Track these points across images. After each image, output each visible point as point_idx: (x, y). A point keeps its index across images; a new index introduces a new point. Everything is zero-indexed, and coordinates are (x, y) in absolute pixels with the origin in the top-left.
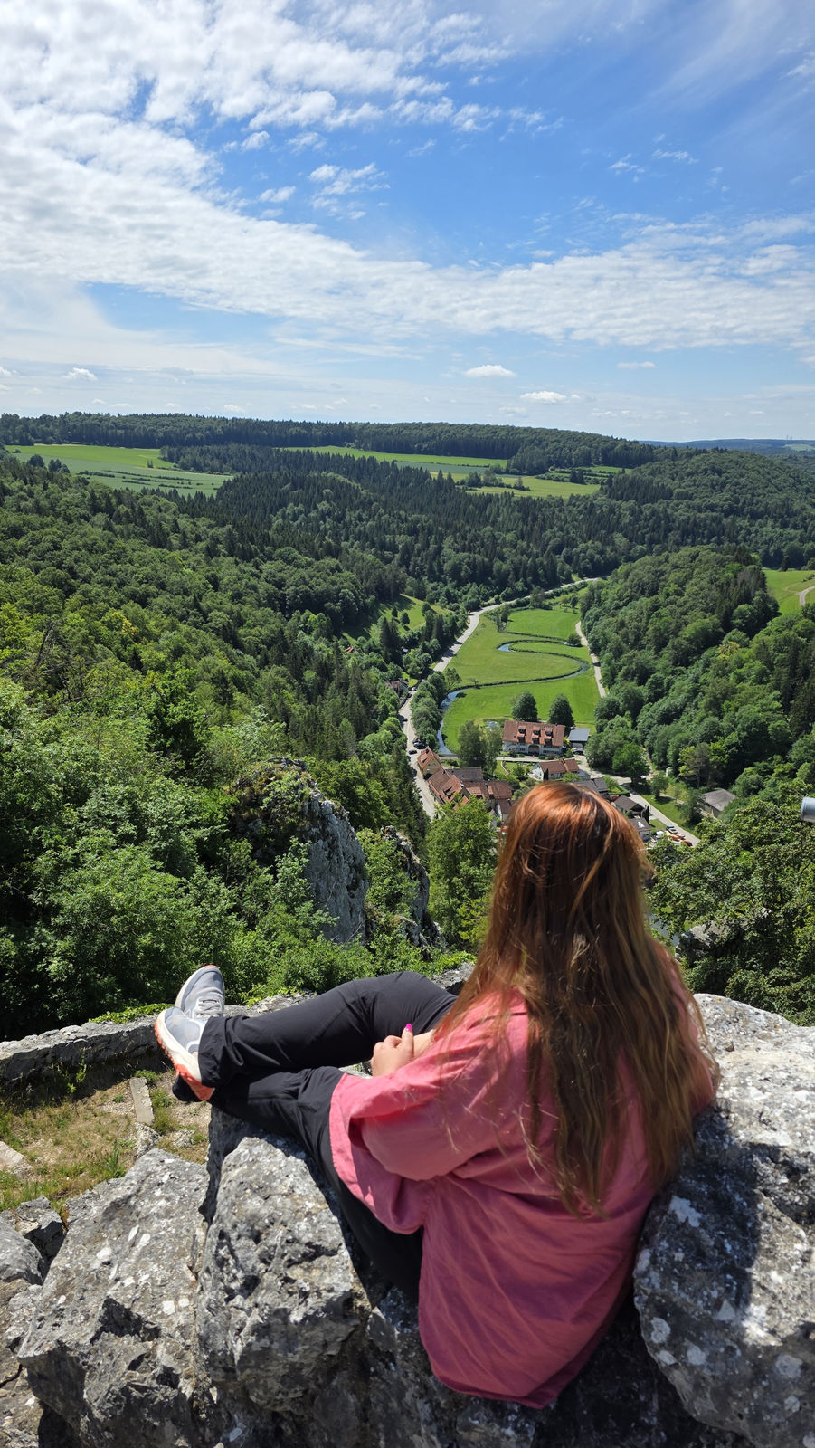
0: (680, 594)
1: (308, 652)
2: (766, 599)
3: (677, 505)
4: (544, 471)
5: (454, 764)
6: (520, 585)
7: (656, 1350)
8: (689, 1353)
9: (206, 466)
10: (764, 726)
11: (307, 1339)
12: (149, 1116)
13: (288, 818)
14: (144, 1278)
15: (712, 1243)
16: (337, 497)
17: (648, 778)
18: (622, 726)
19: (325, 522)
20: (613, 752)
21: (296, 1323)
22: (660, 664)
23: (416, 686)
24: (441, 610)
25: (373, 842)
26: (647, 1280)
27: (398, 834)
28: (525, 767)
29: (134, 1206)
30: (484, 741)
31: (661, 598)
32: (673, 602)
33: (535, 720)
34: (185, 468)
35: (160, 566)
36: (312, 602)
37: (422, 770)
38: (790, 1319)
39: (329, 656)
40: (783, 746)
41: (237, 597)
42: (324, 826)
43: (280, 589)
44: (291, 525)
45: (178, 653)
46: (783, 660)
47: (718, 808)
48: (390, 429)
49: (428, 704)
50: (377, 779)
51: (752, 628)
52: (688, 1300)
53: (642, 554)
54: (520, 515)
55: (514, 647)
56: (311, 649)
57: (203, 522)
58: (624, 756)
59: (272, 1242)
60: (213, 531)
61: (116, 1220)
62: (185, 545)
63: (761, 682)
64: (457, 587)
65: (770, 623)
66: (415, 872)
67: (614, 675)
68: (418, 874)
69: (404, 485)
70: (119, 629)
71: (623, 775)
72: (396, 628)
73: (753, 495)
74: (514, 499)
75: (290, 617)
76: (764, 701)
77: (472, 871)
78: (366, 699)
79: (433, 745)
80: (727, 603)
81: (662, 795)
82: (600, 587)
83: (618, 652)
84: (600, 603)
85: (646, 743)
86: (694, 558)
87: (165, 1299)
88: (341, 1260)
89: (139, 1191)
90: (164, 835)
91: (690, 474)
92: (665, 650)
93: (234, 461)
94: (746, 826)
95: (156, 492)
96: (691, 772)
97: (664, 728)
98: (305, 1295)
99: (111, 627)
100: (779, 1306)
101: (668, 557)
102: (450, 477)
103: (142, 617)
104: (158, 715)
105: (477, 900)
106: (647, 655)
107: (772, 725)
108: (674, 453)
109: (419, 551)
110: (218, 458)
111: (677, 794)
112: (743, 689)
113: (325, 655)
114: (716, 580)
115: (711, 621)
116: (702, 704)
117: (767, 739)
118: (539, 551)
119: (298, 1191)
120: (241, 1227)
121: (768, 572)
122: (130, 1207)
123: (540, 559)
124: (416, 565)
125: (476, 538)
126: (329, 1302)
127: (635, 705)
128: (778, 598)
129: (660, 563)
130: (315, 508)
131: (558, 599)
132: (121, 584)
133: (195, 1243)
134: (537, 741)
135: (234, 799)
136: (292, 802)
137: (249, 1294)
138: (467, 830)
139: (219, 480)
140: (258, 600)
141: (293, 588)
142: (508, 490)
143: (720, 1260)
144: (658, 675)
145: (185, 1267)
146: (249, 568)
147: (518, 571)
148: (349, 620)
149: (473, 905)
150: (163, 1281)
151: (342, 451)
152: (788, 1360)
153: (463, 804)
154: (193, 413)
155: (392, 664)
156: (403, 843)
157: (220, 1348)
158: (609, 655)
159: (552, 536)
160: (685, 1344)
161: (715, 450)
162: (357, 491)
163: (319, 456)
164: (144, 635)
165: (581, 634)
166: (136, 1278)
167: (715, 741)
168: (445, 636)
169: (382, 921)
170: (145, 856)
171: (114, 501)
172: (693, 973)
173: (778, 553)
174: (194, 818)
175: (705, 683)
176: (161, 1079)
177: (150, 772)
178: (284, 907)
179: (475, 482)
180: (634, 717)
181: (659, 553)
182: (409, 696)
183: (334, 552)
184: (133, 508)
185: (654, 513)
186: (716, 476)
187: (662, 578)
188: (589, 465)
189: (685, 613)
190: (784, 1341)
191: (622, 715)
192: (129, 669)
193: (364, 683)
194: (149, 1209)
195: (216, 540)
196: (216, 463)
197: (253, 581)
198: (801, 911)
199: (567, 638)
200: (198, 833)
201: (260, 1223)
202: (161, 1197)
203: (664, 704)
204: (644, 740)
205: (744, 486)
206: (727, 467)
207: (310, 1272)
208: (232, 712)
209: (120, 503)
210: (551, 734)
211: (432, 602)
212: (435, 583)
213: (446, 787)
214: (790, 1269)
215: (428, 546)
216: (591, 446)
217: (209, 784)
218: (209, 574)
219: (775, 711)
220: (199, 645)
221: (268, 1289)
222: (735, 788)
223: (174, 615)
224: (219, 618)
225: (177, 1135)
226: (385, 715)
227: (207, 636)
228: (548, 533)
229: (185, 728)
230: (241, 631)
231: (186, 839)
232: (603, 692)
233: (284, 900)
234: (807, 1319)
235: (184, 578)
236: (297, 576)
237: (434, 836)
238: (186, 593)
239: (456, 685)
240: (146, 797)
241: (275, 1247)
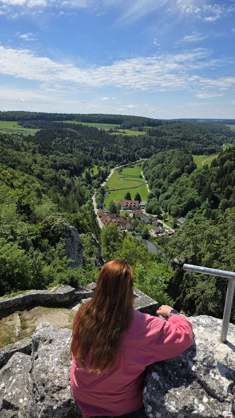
0: (170, 163)
1: (64, 181)
2: (193, 164)
3: (168, 137)
4: (131, 128)
5: (108, 213)
6: (125, 161)
7: (149, 414)
8: (157, 414)
9: (31, 126)
10: (193, 199)
11: (58, 413)
12: (19, 324)
13: (59, 232)
14: (14, 392)
15: (162, 385)
16: (71, 136)
17: (162, 215)
18: (155, 200)
19: (68, 143)
20: (152, 208)
21: (55, 409)
22: (165, 183)
23: (96, 191)
24: (102, 168)
25: (85, 237)
26: (146, 395)
27: (92, 235)
28: (128, 213)
29: (11, 370)
30: (116, 206)
31: (164, 164)
32: (168, 165)
33: (130, 199)
34: (25, 127)
35: (18, 157)
36: (65, 167)
37: (99, 215)
38: (181, 405)
39: (70, 182)
40: (199, 205)
41: (42, 166)
42: (70, 234)
43: (55, 163)
44: (57, 144)
45: (25, 182)
46: (198, 181)
47: (181, 223)
48: (86, 116)
49: (100, 196)
50: (85, 218)
51: (190, 172)
52: (156, 401)
53: (159, 152)
54: (124, 141)
55: (124, 179)
56: (65, 180)
57: (31, 143)
58: (155, 209)
59: (48, 386)
60: (34, 146)
61: (6, 375)
62: (26, 150)
63: (192, 187)
64: (107, 162)
65: (194, 170)
66: (97, 245)
67: (152, 186)
68: (98, 246)
69: (90, 132)
70: (7, 176)
71: (155, 215)
72: (90, 174)
73: (189, 135)
74: (122, 136)
75: (58, 171)
76: (193, 192)
77: (114, 244)
78: (82, 195)
79: (102, 208)
80: (183, 165)
81: (166, 220)
82: (148, 161)
83: (153, 180)
84: (148, 166)
85: (161, 205)
86: (173, 152)
87: (20, 399)
88: (67, 390)
89: (12, 366)
90: (22, 239)
91: (172, 129)
92: (166, 179)
93: (40, 125)
94: (188, 230)
95: (16, 135)
96: (174, 213)
97: (166, 201)
98: (57, 401)
99: (4, 175)
100: (178, 402)
101: (166, 152)
102: (104, 129)
103: (13, 172)
104: (19, 202)
105: (115, 252)
106: (161, 180)
107: (196, 199)
108: (167, 123)
109: (96, 151)
110: (35, 124)
111: (170, 219)
112: (187, 189)
113: (69, 182)
114: (179, 158)
115: (178, 170)
116: (176, 194)
117: (194, 203)
118: (130, 151)
119: (55, 371)
120: (39, 382)
121: (193, 156)
122: (10, 371)
123: (130, 153)
124: (95, 155)
125: (112, 147)
126: (64, 403)
127: (158, 195)
128: (196, 164)
129: (164, 154)
130: (65, 139)
131: (136, 165)
132: (6, 162)
133: (28, 382)
134: (131, 206)
135: (43, 227)
136: (60, 227)
137: (42, 401)
138: (112, 232)
139: (36, 131)
140: (48, 166)
141: (59, 162)
142: (121, 133)
143: (164, 389)
144: (164, 186)
145: (26, 388)
146: (45, 157)
147: (124, 157)
148: (76, 172)
149: (114, 254)
150: (19, 393)
151: (72, 122)
152: (181, 415)
153: (111, 225)
154: (27, 111)
155: (89, 184)
156: (93, 237)
157: (35, 416)
158: (150, 180)
159: (134, 147)
160: (156, 412)
161: (178, 122)
162: (77, 134)
163: (65, 124)
164: (14, 178)
165: (142, 175)
166: (12, 393)
167: (180, 204)
168: (104, 176)
169: (88, 260)
170: (16, 245)
171: (3, 137)
172: (175, 272)
173: (196, 150)
174: (31, 233)
175: (177, 188)
176: (23, 313)
177: (17, 220)
178: (59, 258)
179: (111, 131)
180: (158, 198)
181: (164, 151)
182: (94, 194)
183: (71, 152)
184: (9, 139)
185: (162, 140)
186: (179, 129)
187: (165, 158)
188: (143, 126)
189: (171, 168)
190: (179, 411)
191: (155, 197)
192: (10, 188)
193: (81, 190)
194: (15, 371)
195: (35, 149)
196: (34, 126)
197: (47, 161)
198: (203, 253)
199: (139, 176)
200: (32, 237)
201: (45, 381)
202: (19, 367)
203: (166, 194)
204: (161, 204)
205: (186, 132)
206: (182, 127)
207: (59, 395)
208: (42, 200)
209: (5, 138)
210: (135, 203)
211: (100, 166)
212: (101, 161)
213: (106, 219)
214: (182, 390)
215: (98, 150)
216: (144, 121)
217: (35, 223)
218: (33, 159)
219: (196, 195)
220: (31, 180)
221: (47, 400)
222: (186, 217)
223: (23, 171)
224: (37, 172)
225: (28, 329)
226: (87, 199)
227: (33, 177)
228: (132, 146)
229: (27, 206)
230: (44, 176)
231: (29, 239)
232: (149, 191)
233: (59, 256)
234: (185, 405)
235: (26, 160)
236: (60, 159)
237: (103, 234)
238: (27, 164)
239: (108, 190)
240: (16, 228)
241: (49, 388)
